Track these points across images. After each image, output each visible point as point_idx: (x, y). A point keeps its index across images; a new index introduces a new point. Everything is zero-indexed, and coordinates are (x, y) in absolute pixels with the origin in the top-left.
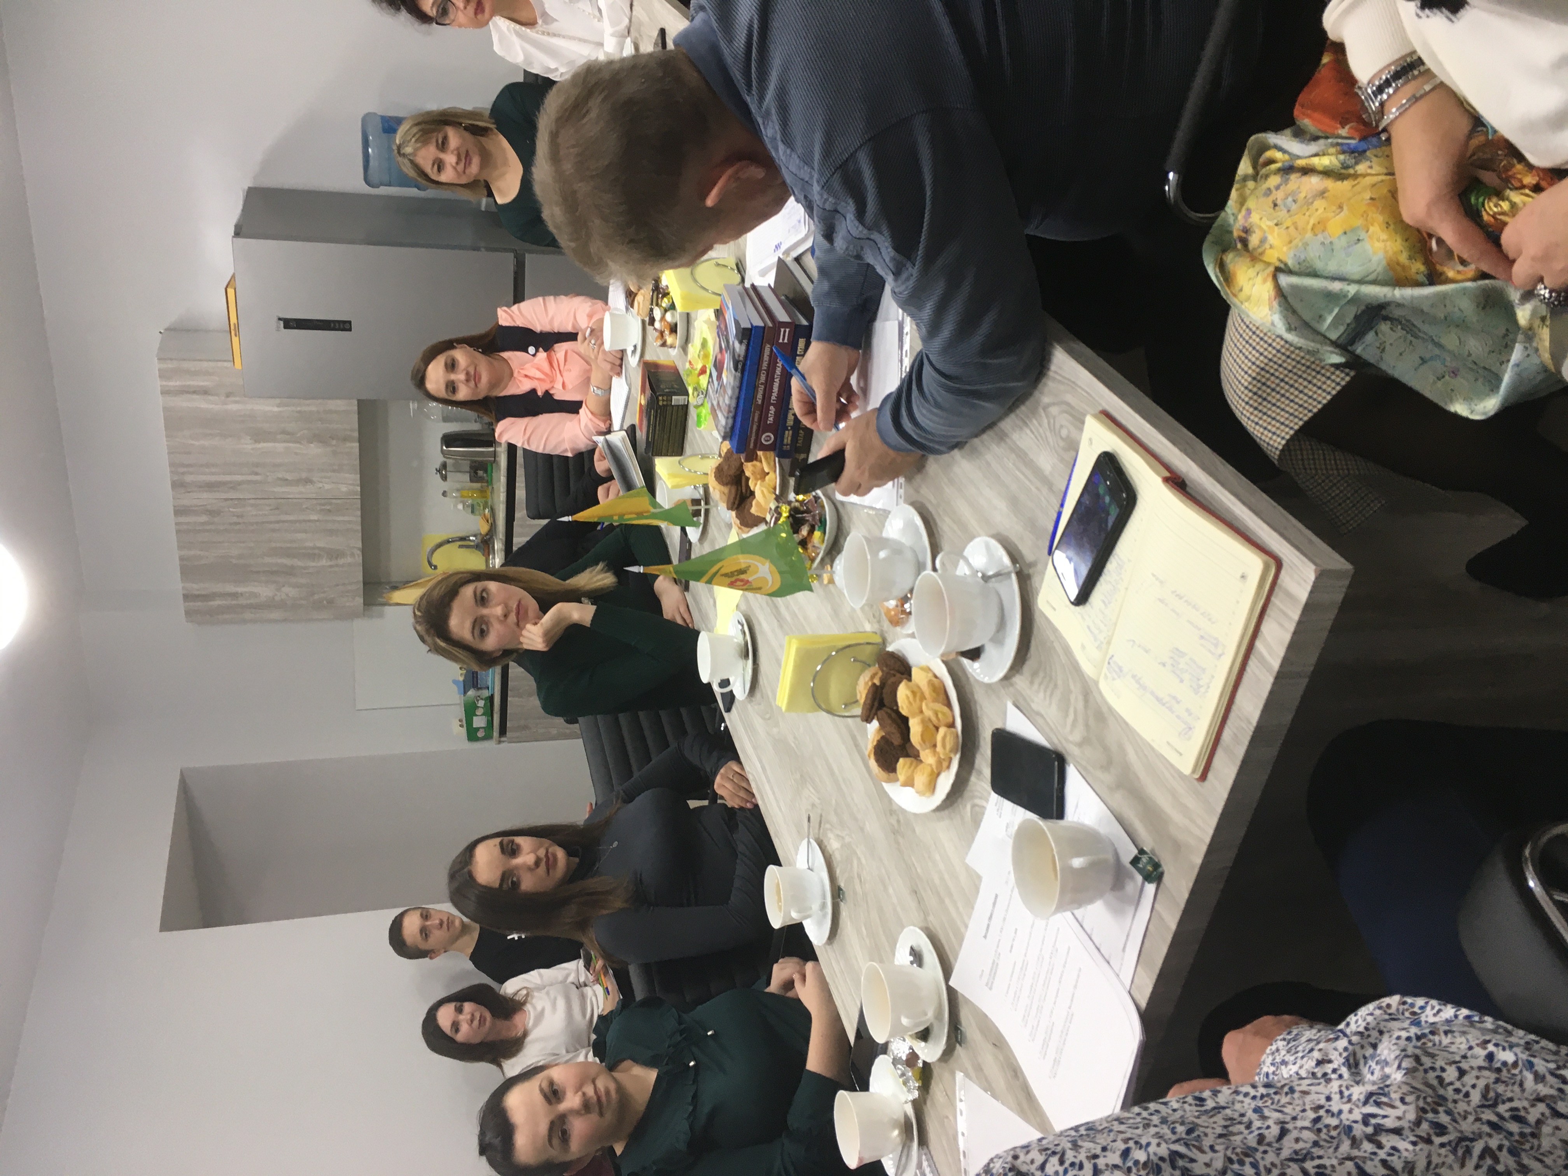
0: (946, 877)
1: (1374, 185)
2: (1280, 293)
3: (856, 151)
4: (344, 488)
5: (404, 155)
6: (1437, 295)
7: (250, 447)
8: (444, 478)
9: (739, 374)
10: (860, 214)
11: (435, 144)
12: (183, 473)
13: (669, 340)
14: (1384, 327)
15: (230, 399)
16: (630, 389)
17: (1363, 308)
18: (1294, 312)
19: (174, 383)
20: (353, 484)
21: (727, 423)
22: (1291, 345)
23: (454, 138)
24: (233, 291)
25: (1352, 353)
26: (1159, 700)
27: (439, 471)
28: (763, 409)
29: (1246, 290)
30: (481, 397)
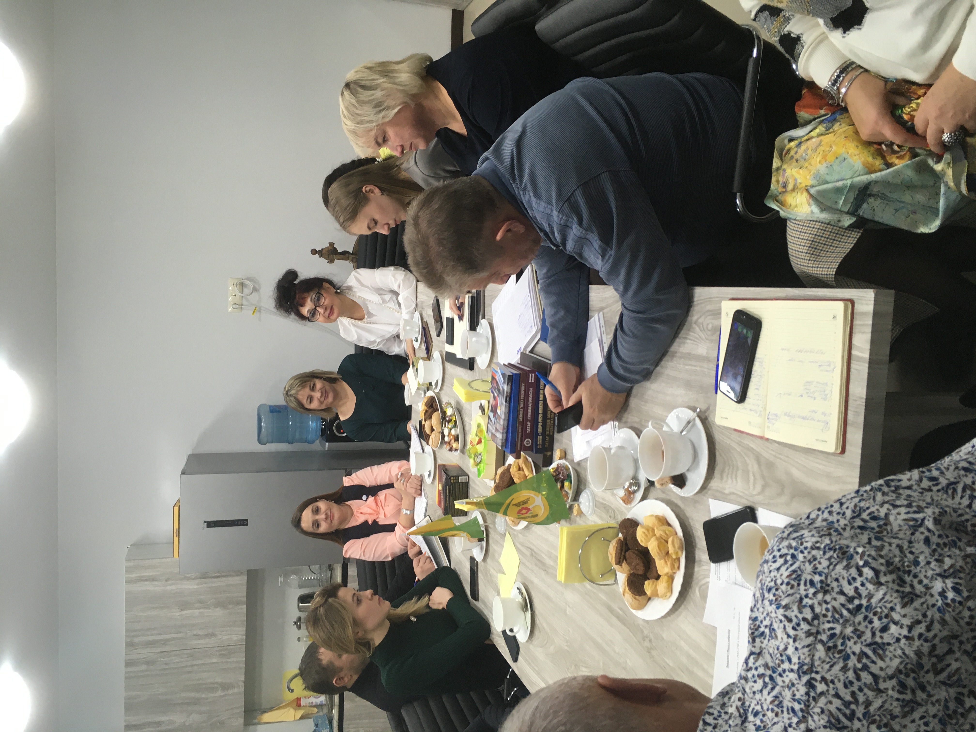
0: (691, 652)
1: (844, 132)
2: (811, 196)
3: (574, 191)
4: (235, 638)
5: (291, 395)
6: (893, 171)
7: (178, 614)
8: (299, 628)
9: (508, 404)
10: (580, 223)
11: (309, 387)
12: (133, 636)
13: (454, 445)
14: (871, 200)
15: (169, 582)
16: (427, 501)
17: (857, 192)
18: (822, 203)
19: (134, 575)
20: (241, 635)
21: (503, 437)
22: (825, 224)
23: (319, 384)
24: (178, 508)
25: (858, 216)
26: (804, 418)
27: (296, 623)
28: (524, 424)
29: (793, 204)
30: (333, 530)
